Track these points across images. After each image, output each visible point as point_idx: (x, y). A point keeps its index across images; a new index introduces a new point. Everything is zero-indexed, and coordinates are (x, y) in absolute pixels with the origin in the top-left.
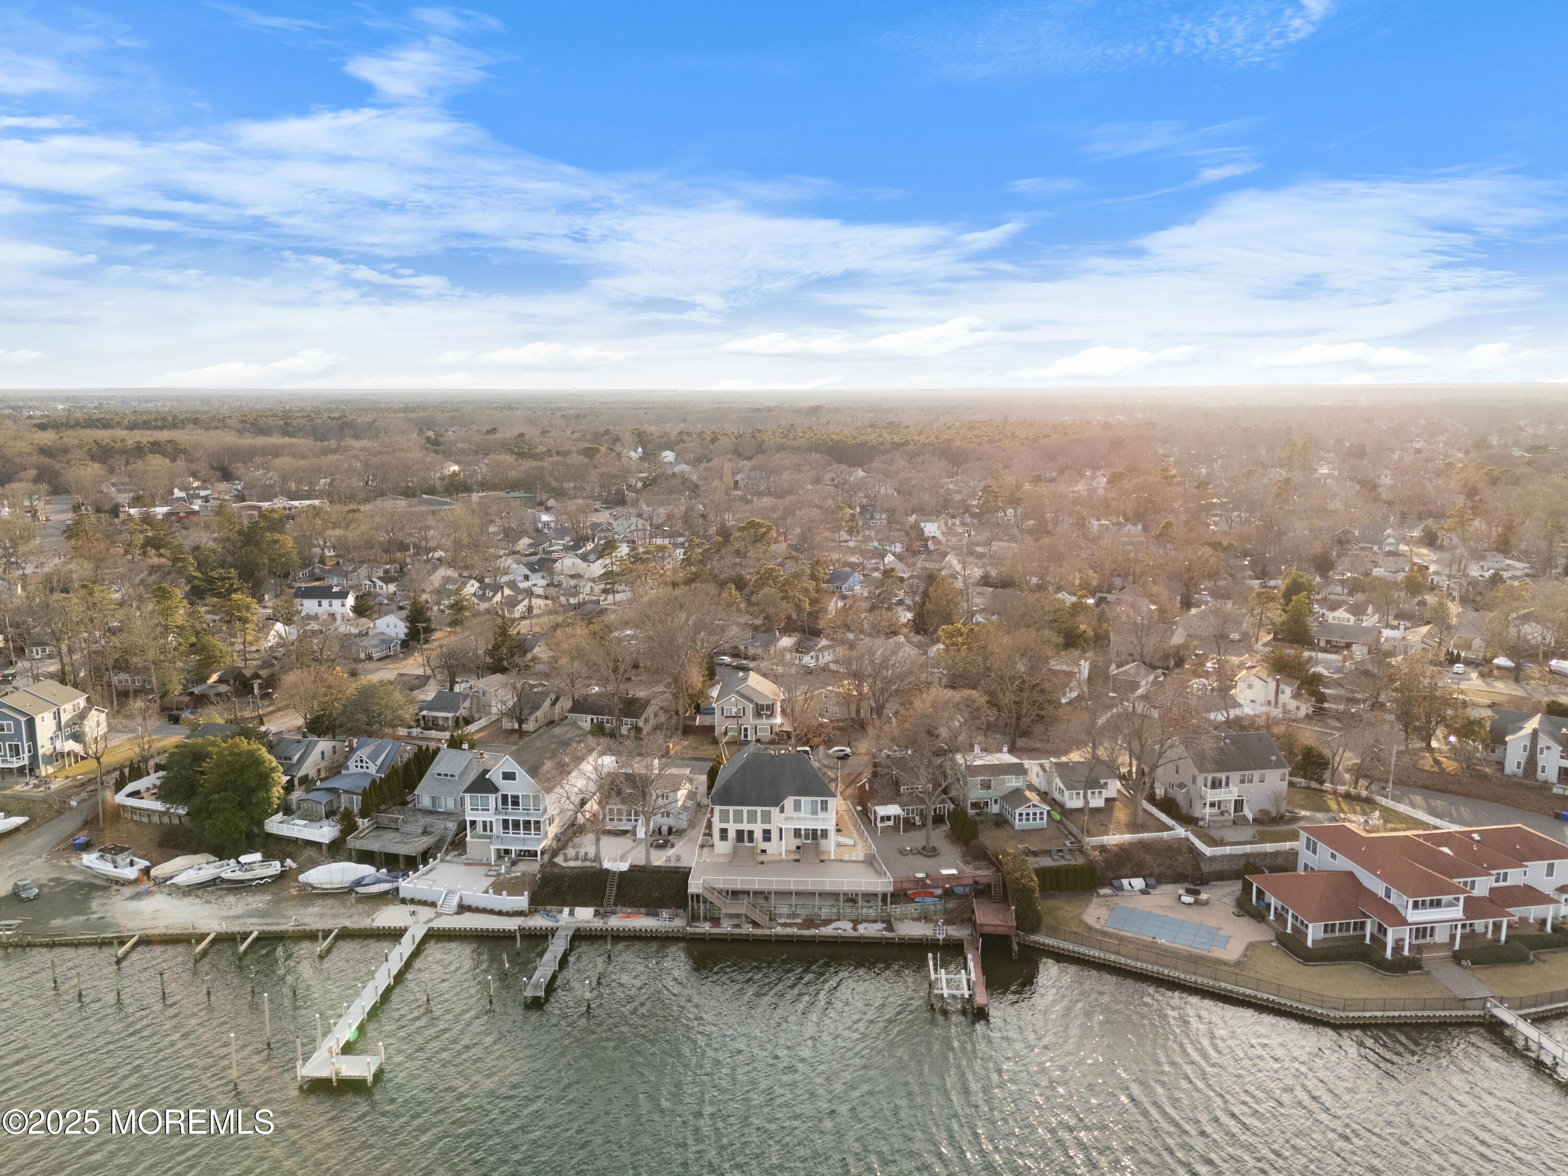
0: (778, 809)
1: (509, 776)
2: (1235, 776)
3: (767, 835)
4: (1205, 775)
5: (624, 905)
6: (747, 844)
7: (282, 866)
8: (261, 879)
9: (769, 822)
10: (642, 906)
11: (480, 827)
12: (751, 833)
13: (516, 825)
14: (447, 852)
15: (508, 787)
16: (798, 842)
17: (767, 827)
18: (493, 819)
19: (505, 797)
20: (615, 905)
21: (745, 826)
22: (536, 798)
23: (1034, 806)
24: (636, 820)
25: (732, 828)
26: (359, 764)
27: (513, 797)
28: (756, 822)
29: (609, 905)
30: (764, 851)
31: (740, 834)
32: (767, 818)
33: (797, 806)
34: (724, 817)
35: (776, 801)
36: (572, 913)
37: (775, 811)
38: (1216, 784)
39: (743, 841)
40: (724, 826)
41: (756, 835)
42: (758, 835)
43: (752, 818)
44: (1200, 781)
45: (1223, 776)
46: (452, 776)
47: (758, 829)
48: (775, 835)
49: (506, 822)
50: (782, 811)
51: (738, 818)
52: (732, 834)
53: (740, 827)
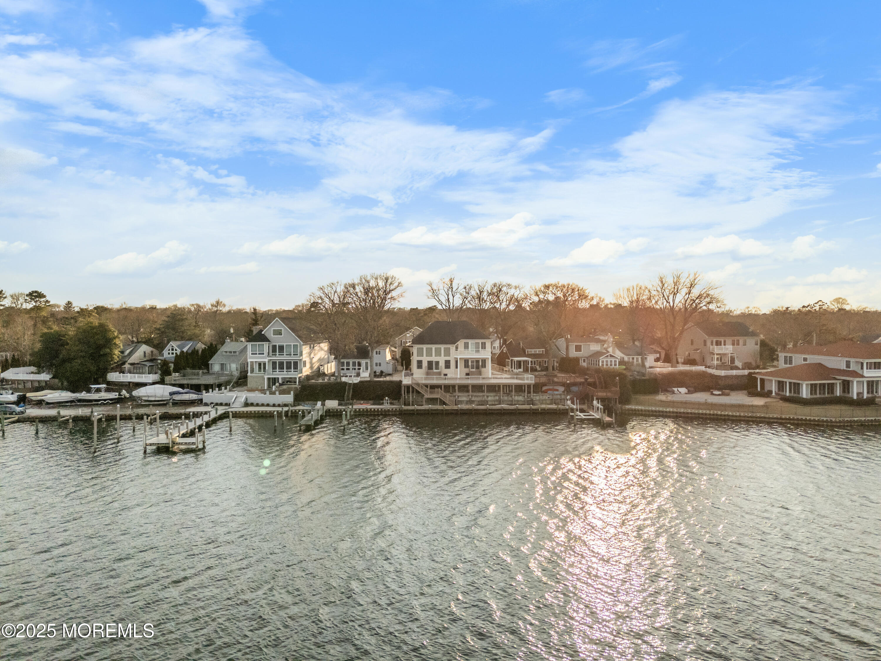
0: (454, 348)
1: (279, 333)
2: (729, 340)
3: (447, 364)
4: (712, 338)
5: (358, 399)
6: (435, 371)
7: (120, 395)
8: (105, 400)
9: (449, 356)
10: (370, 399)
11: (256, 367)
12: (437, 363)
13: (281, 365)
14: (233, 387)
15: (277, 340)
16: (467, 370)
17: (447, 358)
18: (266, 360)
19: (274, 347)
20: (352, 399)
21: (434, 359)
22: (295, 346)
23: (611, 356)
24: (359, 369)
25: (425, 360)
26: (171, 352)
27: (279, 346)
28: (440, 355)
29: (348, 399)
30: (446, 375)
31: (430, 363)
32: (447, 353)
33: (466, 346)
34: (420, 353)
35: (453, 341)
36: (323, 405)
37: (452, 348)
38: (718, 343)
39: (432, 369)
40: (420, 358)
41: (440, 364)
42: (442, 364)
43: (438, 353)
44: (709, 343)
45: (722, 340)
46: (235, 352)
47: (442, 360)
48: (453, 364)
49: (274, 363)
50: (457, 348)
51: (429, 354)
52: (425, 364)
53: (430, 359)
